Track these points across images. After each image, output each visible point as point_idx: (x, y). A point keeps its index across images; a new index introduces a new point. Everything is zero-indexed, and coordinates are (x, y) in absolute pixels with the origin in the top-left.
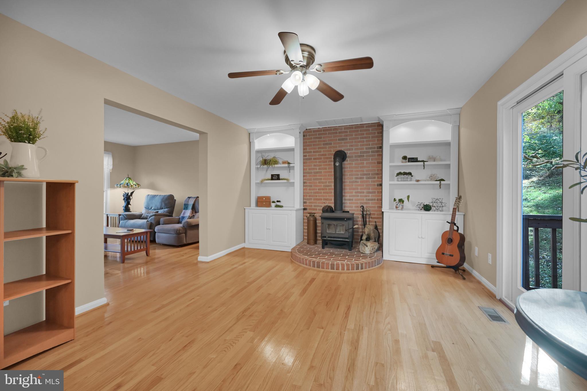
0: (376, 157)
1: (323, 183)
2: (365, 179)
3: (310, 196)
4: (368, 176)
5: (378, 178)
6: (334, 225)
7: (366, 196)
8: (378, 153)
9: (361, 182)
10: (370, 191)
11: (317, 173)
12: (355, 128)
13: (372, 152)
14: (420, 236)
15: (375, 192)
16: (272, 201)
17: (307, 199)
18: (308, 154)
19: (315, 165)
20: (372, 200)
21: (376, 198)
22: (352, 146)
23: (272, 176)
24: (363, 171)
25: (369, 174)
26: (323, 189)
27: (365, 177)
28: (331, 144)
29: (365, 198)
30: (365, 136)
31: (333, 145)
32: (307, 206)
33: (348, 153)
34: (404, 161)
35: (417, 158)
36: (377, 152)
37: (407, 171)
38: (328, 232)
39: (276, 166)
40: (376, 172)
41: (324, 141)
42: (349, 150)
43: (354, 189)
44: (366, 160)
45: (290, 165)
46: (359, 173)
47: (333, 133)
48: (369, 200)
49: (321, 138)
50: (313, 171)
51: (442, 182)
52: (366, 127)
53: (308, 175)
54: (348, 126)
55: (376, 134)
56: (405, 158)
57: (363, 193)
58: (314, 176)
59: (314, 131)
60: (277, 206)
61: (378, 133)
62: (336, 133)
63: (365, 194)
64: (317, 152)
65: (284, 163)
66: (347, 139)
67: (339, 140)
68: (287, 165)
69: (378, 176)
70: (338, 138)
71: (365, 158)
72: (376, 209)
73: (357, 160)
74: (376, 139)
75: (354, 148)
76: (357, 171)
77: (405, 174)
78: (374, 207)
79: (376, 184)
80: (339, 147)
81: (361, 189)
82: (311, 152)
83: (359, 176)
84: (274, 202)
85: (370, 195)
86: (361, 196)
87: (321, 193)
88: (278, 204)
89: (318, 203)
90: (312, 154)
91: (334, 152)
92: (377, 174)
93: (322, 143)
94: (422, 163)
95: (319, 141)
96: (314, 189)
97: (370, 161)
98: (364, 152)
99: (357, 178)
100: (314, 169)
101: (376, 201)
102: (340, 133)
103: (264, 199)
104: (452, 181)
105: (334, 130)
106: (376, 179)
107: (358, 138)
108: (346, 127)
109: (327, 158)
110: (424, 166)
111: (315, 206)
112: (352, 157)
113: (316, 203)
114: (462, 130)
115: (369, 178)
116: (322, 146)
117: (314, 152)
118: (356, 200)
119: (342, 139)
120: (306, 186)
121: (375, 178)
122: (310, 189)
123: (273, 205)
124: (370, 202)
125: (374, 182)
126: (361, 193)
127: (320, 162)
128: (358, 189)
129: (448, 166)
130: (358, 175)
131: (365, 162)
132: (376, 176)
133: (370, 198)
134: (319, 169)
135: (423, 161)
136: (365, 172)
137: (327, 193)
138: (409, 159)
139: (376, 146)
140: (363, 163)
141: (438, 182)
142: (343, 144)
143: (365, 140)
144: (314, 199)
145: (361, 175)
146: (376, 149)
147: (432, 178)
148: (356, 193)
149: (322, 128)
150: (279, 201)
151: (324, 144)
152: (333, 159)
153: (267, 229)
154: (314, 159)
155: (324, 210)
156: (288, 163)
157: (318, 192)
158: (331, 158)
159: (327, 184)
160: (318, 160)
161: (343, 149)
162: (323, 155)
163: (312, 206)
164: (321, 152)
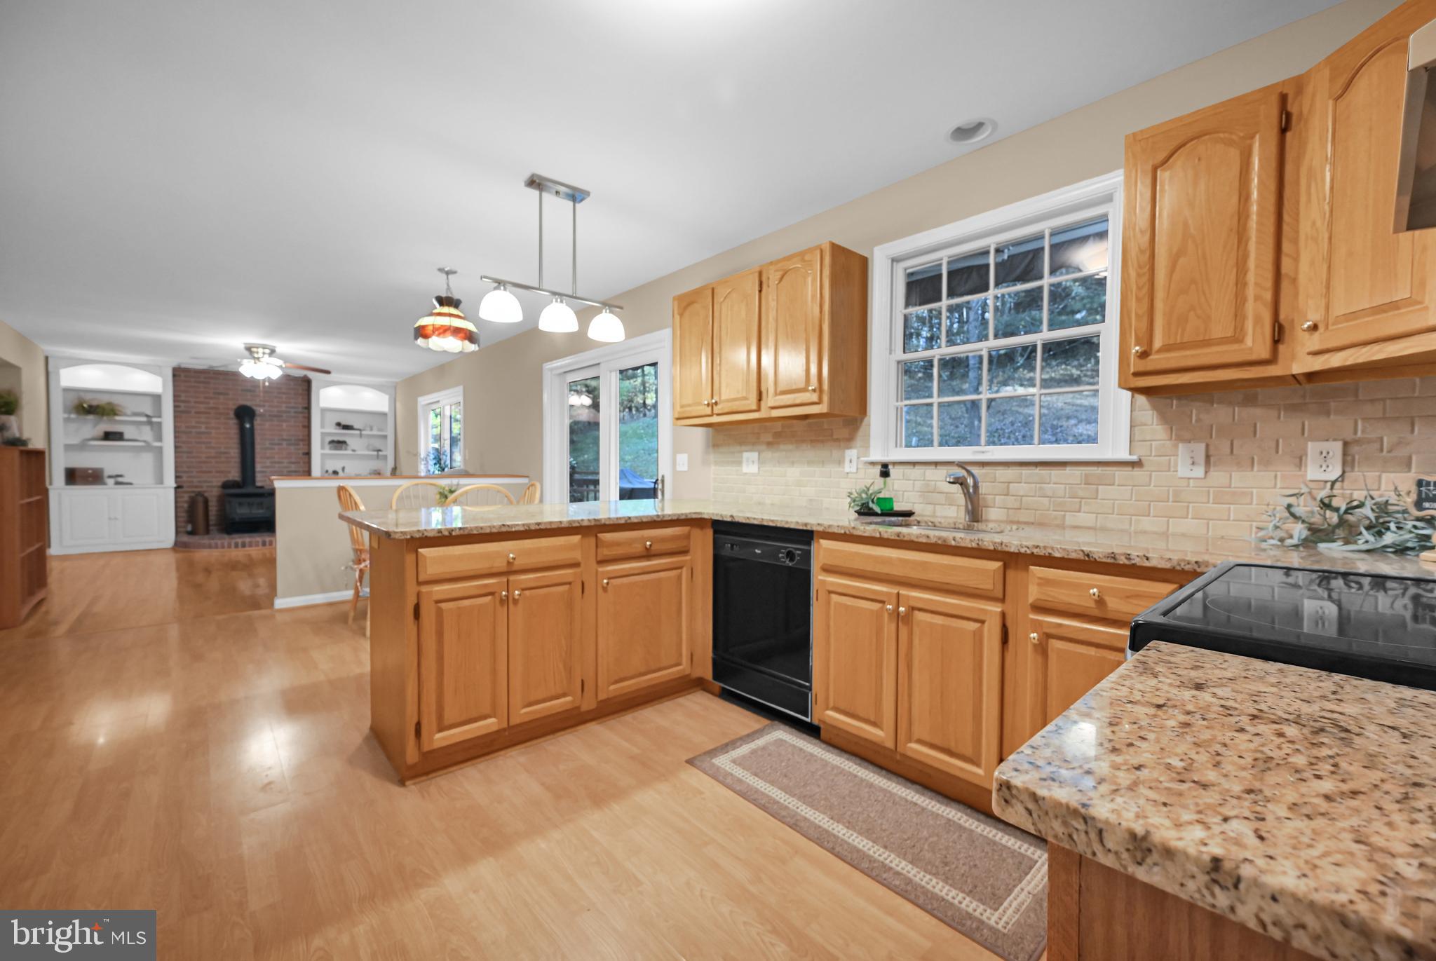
0: (301, 419)
1: (213, 448)
2: (284, 446)
3: (186, 467)
4: (289, 442)
5: (305, 445)
6: (249, 503)
7: (287, 467)
11: (203, 433)
13: (296, 412)
16: (106, 475)
17: (182, 472)
18: (181, 405)
19: (198, 423)
21: (301, 470)
23: (106, 434)
24: (279, 435)
25: (291, 440)
26: (214, 458)
27: (284, 443)
29: (285, 470)
30: (283, 391)
31: (230, 397)
32: (182, 482)
33: (257, 410)
34: (338, 428)
35: (351, 426)
36: (302, 413)
37: (342, 440)
39: (117, 418)
40: (301, 438)
41: (214, 389)
42: (260, 408)
43: (268, 458)
44: (287, 421)
45: (151, 419)
46: (276, 438)
47: (232, 380)
49: (209, 384)
50: (194, 430)
51: (380, 453)
52: (286, 380)
53: (182, 435)
55: (300, 392)
56: (338, 424)
57: (283, 463)
58: (197, 438)
59: (195, 373)
60: (117, 483)
61: (302, 390)
63: (285, 465)
64: (202, 403)
65: (136, 414)
67: (242, 390)
68: (144, 419)
69: (305, 443)
70: (240, 388)
71: (285, 419)
73: (272, 421)
74: (300, 397)
75: (267, 404)
77: (339, 442)
79: (301, 452)
80: (244, 402)
81: (279, 458)
82: (189, 402)
83: (276, 441)
84: (110, 477)
85: (293, 465)
87: (211, 463)
88: (120, 479)
89: (206, 478)
90: (191, 405)
91: (236, 406)
92: (302, 440)
93: (212, 391)
94: (358, 432)
95: (205, 388)
96: (196, 458)
97: (292, 423)
98: (282, 412)
99: (272, 444)
100: (196, 427)
101: (301, 473)
104: (389, 452)
106: (302, 447)
107: (273, 393)
109: (221, 414)
110: (362, 435)
111: (198, 482)
112: (263, 416)
113: (199, 477)
114: (399, 405)
115: (290, 445)
116: (212, 396)
117: (195, 403)
119: (248, 389)
120: (179, 452)
121: (300, 445)
122: (186, 457)
123: (111, 482)
125: (298, 449)
126: (278, 463)
127: (207, 418)
129: (385, 437)
130: (274, 440)
131: (285, 424)
132: (302, 443)
134: (207, 428)
135: (360, 430)
136: (285, 437)
137: (222, 463)
138: (343, 426)
140: (282, 426)
141: (376, 453)
143: (284, 396)
144: (197, 472)
145: (278, 440)
147: (369, 449)
148: (272, 463)
149: (211, 370)
150: (121, 476)
151: (215, 393)
152: (232, 415)
153: (110, 519)
154: (196, 413)
155: (226, 485)
156: (147, 416)
157: (205, 462)
158: (228, 414)
159: (223, 450)
160: (203, 416)
161: (249, 405)
162: (213, 408)
163: (191, 482)
164: (209, 403)
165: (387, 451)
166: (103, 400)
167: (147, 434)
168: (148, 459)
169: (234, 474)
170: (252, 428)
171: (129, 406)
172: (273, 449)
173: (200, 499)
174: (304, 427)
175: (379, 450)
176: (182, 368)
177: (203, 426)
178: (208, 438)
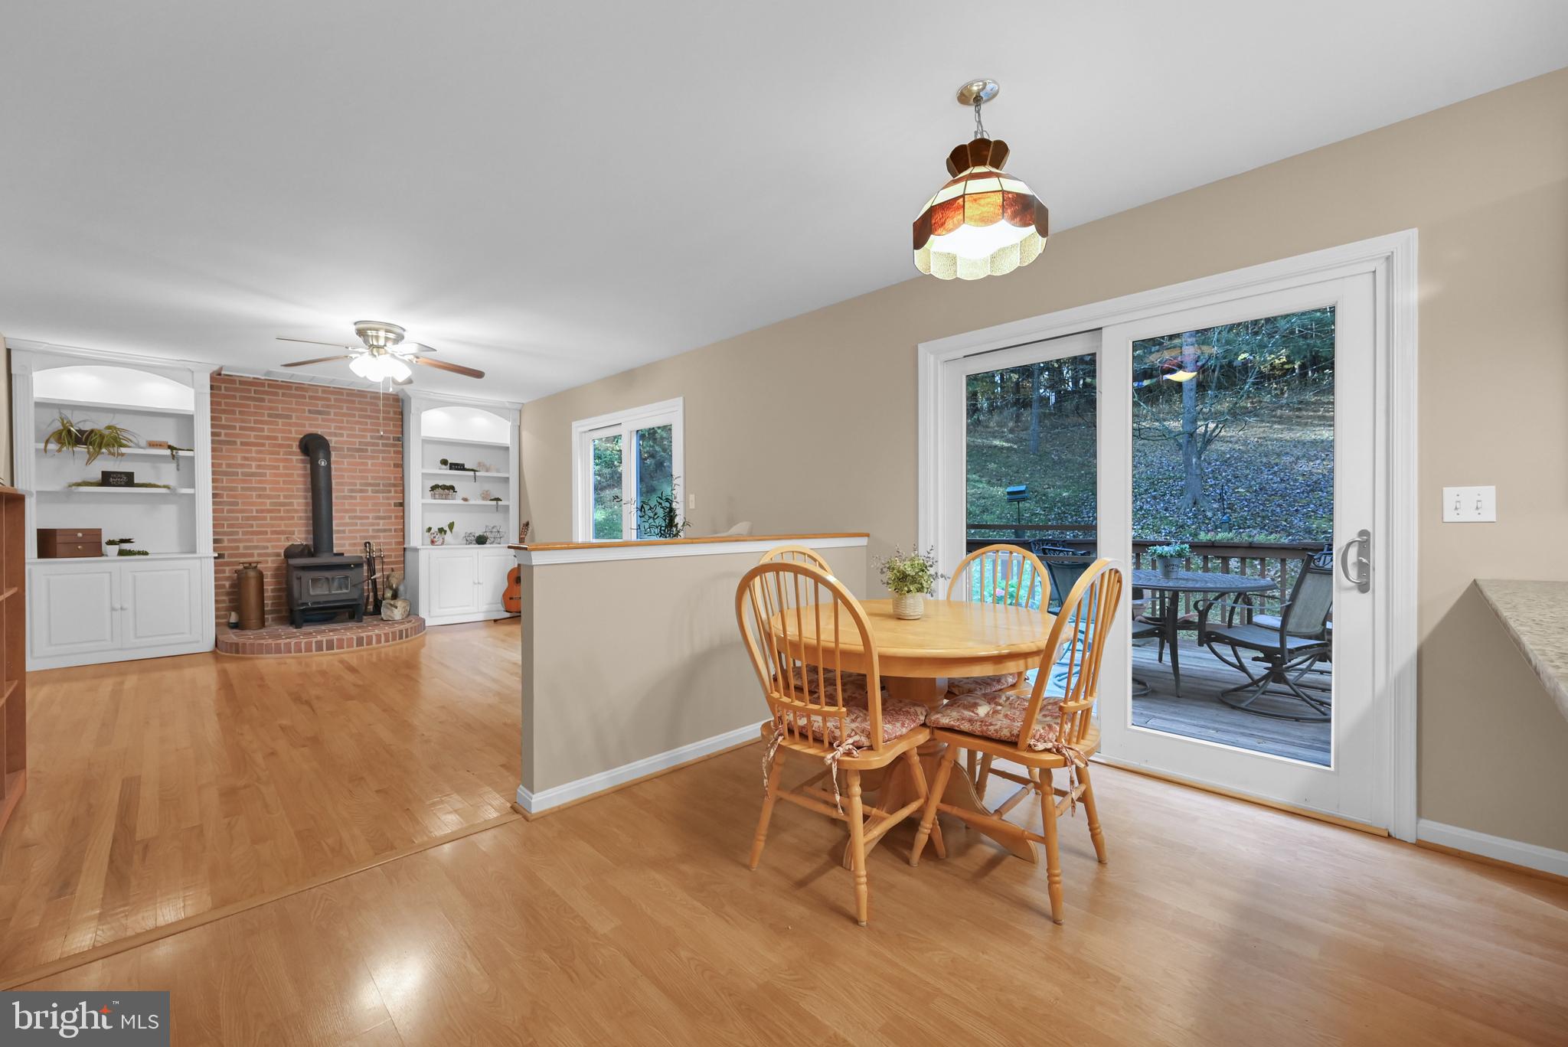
0: (392, 455)
1: (269, 497)
2: (370, 494)
3: (230, 526)
4: (377, 488)
5: (396, 492)
6: (327, 579)
7: (373, 524)
8: (395, 449)
9: (362, 498)
10: (381, 514)
11: (253, 474)
12: (348, 395)
13: (384, 445)
14: (476, 582)
15: (390, 518)
16: (104, 539)
17: (225, 533)
19: (245, 458)
20: (385, 531)
21: (393, 528)
22: (341, 428)
23: (104, 474)
24: (362, 478)
25: (379, 485)
26: (270, 511)
27: (370, 488)
28: (289, 417)
29: (371, 528)
30: (369, 413)
31: (294, 420)
32: (225, 548)
33: (333, 441)
34: (444, 467)
35: (463, 465)
36: (394, 446)
37: (448, 484)
38: (312, 593)
39: (123, 450)
40: (392, 482)
41: (270, 408)
42: (335, 435)
43: (346, 511)
44: (373, 458)
45: (177, 453)
46: (358, 482)
47: (295, 396)
48: (379, 531)
49: (263, 400)
50: (240, 470)
51: (500, 502)
52: (371, 398)
53: (225, 478)
54: (331, 389)
55: (392, 415)
56: (444, 462)
57: (368, 518)
58: (244, 481)
59: (242, 382)
60: (122, 553)
61: (395, 413)
62: (304, 397)
63: (370, 521)
64: (252, 429)
65: (152, 445)
66: (328, 413)
67: (310, 411)
68: (168, 452)
69: (396, 488)
70: (307, 408)
71: (369, 453)
72: (393, 546)
73: (353, 457)
74: (392, 423)
75: (345, 433)
76: (353, 477)
77: (444, 487)
78: (390, 544)
79: (392, 502)
80: (311, 425)
82: (233, 428)
83: (358, 487)
84: (111, 543)
85: (381, 522)
86: (362, 525)
87: (265, 518)
88: (126, 546)
89: (258, 542)
90: (238, 432)
91: (302, 436)
92: (395, 485)
93: (266, 412)
94: (472, 473)
95: (257, 407)
96: (242, 511)
97: (381, 461)
98: (368, 444)
99: (352, 491)
100: (242, 466)
101: (393, 533)
102: (311, 398)
103: (78, 534)
104: (512, 501)
105: (297, 389)
106: (393, 494)
107: (354, 416)
108: (327, 390)
109: (280, 446)
110: (476, 477)
111: (246, 548)
112: (342, 449)
113: (248, 540)
114: (524, 434)
115: (377, 492)
116: (267, 419)
117: (241, 428)
118: (350, 531)
119: (318, 411)
120: (220, 503)
121: (389, 491)
122: (229, 511)
123: (112, 550)
124: (381, 534)
125: (388, 498)
126: (361, 518)
127: (259, 452)
128: (355, 511)
129: (507, 480)
130: (354, 484)
131: (370, 462)
132: (393, 489)
133: (381, 527)
134: (259, 467)
135: (473, 470)
136: (370, 481)
137: (281, 518)
138: (451, 464)
139: (392, 436)
140: (366, 464)
141: (494, 503)
142: (320, 422)
143: (369, 421)
144: (244, 533)
145: (361, 485)
146: (391, 441)
147: (485, 496)
148: (352, 519)
149: (266, 380)
150: (128, 541)
151: (270, 416)
152: (295, 448)
153: (113, 609)
154: (243, 444)
155: (290, 553)
156: (170, 447)
157: (255, 518)
158: (290, 446)
159: (282, 500)
160: (254, 449)
161: (319, 431)
162: (268, 438)
163: (238, 548)
164: (262, 430)
165: (508, 500)
166: (99, 423)
167: (168, 474)
168: (169, 513)
169: (300, 536)
170: (328, 468)
171: (141, 432)
172: (355, 498)
173: (252, 574)
174: (396, 466)
175: (498, 499)
176: (222, 377)
177: (254, 464)
178: (260, 482)
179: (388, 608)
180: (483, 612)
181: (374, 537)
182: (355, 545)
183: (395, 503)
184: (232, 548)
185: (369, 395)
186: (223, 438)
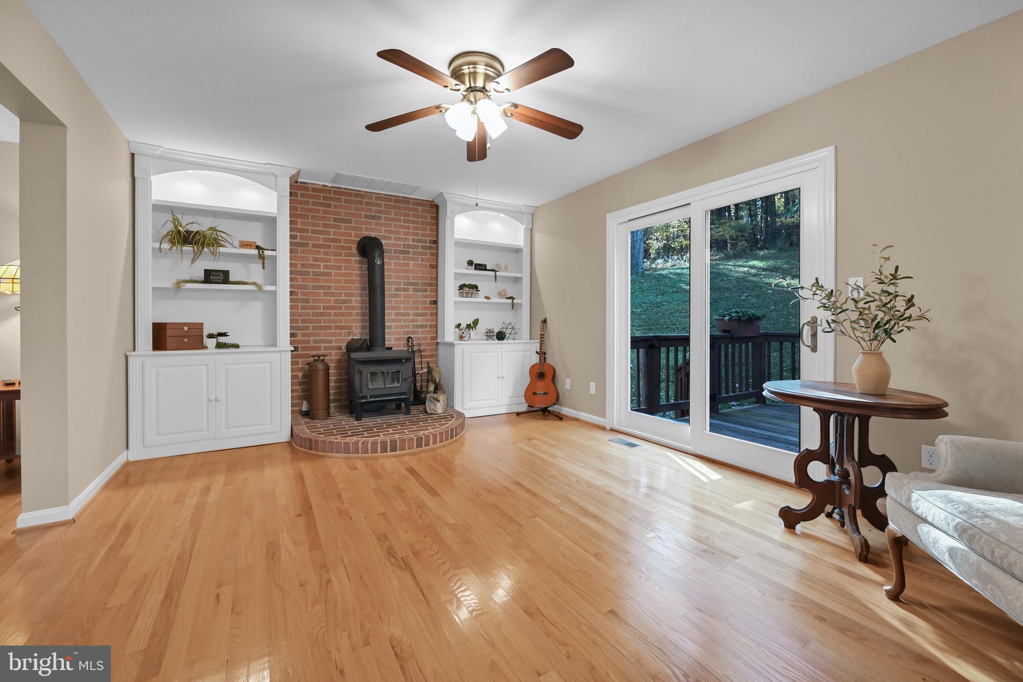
0: (429, 257)
1: (333, 295)
2: (411, 292)
3: (303, 321)
4: (417, 287)
5: (431, 291)
6: (383, 373)
7: (413, 321)
8: (431, 251)
9: (405, 296)
10: (420, 311)
11: (322, 274)
12: (395, 201)
13: (423, 247)
14: (500, 376)
15: (426, 314)
16: (205, 333)
17: (299, 328)
18: (299, 234)
19: (315, 259)
20: (422, 326)
21: (429, 324)
22: (389, 232)
23: (208, 273)
24: (407, 277)
25: (417, 284)
26: (334, 308)
27: (411, 287)
28: (350, 221)
29: (412, 324)
30: (411, 218)
31: (353, 225)
32: (299, 342)
33: (385, 244)
34: (470, 267)
35: (485, 266)
36: (431, 248)
37: (473, 283)
38: (370, 387)
39: (221, 250)
40: (429, 281)
41: (336, 213)
42: (385, 238)
43: (393, 308)
44: (413, 259)
45: (263, 252)
46: (402, 281)
47: (355, 202)
48: (417, 327)
49: (329, 206)
50: (311, 270)
51: (514, 301)
52: (413, 204)
53: (299, 277)
54: (383, 196)
55: (429, 220)
56: (470, 263)
57: (409, 314)
58: (315, 280)
59: (314, 190)
60: (219, 346)
61: (431, 218)
62: (361, 203)
63: (411, 317)
64: (320, 232)
65: (244, 245)
66: (380, 218)
67: (366, 216)
68: (254, 252)
69: (431, 287)
70: (363, 213)
71: (411, 255)
72: (429, 341)
73: (398, 258)
74: (429, 227)
75: (392, 236)
76: (398, 277)
77: (470, 287)
78: (426, 338)
79: (428, 300)
80: (366, 229)
81: (404, 308)
82: (307, 231)
83: (402, 286)
84: (211, 336)
85: (420, 318)
86: (405, 321)
87: (330, 314)
88: (222, 339)
89: (324, 336)
90: (310, 234)
91: (359, 239)
92: (430, 285)
93: (332, 216)
94: (493, 273)
95: (324, 212)
96: (313, 308)
97: (420, 262)
98: (409, 246)
99: (397, 290)
100: (313, 266)
101: (429, 329)
102: (367, 204)
103: (186, 328)
104: (524, 300)
105: (355, 196)
106: (429, 293)
107: (399, 220)
108: (379, 197)
109: (342, 248)
110: (496, 277)
111: (315, 341)
112: (391, 251)
113: (317, 335)
114: (538, 236)
115: (417, 290)
116: (332, 223)
117: (313, 232)
118: (398, 327)
119: (372, 215)
120: (296, 300)
121: (426, 291)
122: (303, 308)
123: (211, 343)
124: (419, 330)
125: (425, 297)
126: (404, 315)
127: (326, 253)
128: (399, 308)
129: (520, 280)
130: (399, 284)
131: (411, 263)
132: (429, 288)
133: (419, 324)
134: (326, 267)
135: (494, 271)
136: (411, 281)
137: (343, 315)
138: (476, 265)
139: (428, 239)
140: (408, 265)
141: (510, 301)
142: (373, 226)
143: (411, 225)
144: (315, 328)
145: (405, 284)
146: (428, 244)
147: (501, 295)
148: (397, 316)
150: (224, 335)
151: (335, 220)
152: (354, 251)
153: (209, 400)
154: (314, 246)
155: (352, 347)
156: (258, 247)
157: (322, 314)
158: (350, 248)
159: (343, 298)
160: (322, 250)
161: (373, 235)
162: (333, 240)
163: (309, 341)
164: (328, 233)
165: (521, 298)
166: (201, 225)
167: (256, 273)
168: (256, 308)
169: (358, 332)
170: (382, 265)
171: (237, 232)
172: (400, 296)
173: (320, 366)
174: (432, 266)
175: (512, 298)
176: (299, 184)
177: (322, 264)
178: (327, 281)
179: (431, 401)
180: (506, 405)
181: (414, 332)
182: (398, 339)
183: (430, 301)
184: (304, 342)
185: (411, 201)
186: (298, 240)
